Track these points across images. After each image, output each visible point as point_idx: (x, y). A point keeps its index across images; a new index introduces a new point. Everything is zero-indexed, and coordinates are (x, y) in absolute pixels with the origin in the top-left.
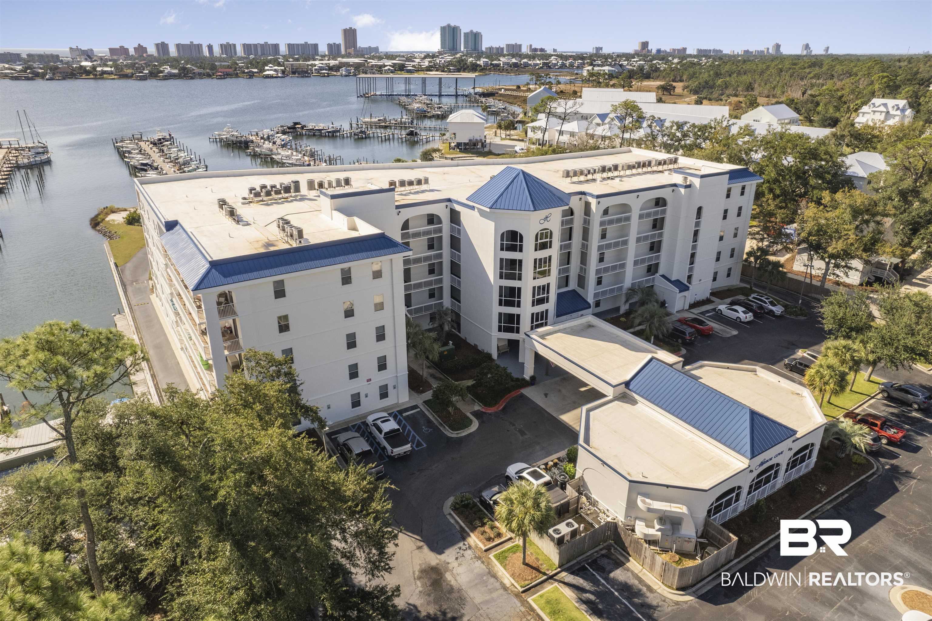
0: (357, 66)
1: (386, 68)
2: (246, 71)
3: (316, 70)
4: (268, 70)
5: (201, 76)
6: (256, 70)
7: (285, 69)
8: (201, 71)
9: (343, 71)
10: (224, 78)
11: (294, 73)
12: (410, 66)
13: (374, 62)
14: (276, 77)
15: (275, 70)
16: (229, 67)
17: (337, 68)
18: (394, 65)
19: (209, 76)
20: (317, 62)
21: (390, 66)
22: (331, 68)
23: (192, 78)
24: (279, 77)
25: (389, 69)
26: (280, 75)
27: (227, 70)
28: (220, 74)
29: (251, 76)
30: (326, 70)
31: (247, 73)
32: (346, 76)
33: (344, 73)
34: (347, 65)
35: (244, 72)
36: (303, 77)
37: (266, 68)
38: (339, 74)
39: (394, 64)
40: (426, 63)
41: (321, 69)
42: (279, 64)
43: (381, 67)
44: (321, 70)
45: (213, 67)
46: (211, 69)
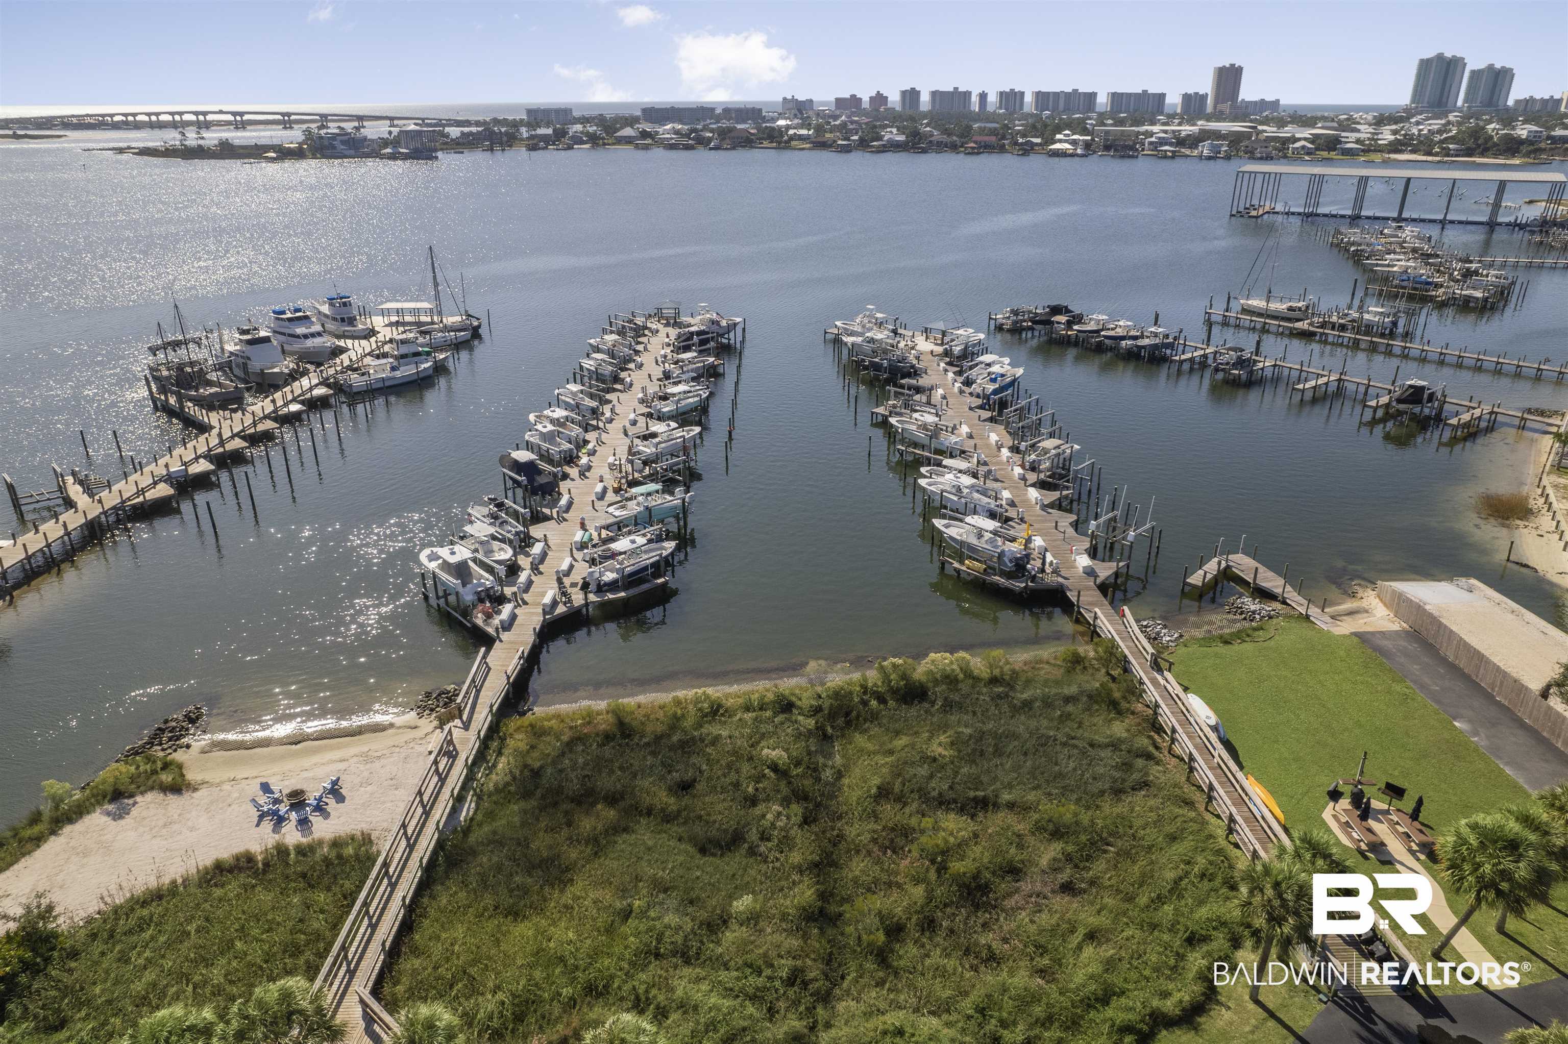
0: (1235, 139)
1: (1298, 145)
2: (1021, 140)
3: (1151, 143)
4: (1060, 141)
5: (941, 147)
6: (1038, 140)
7: (1093, 140)
8: (944, 138)
9: (1205, 149)
10: (978, 153)
11: (1107, 148)
12: (1350, 139)
13: (1270, 130)
14: (1072, 155)
15: (1074, 143)
16: (993, 132)
17: (1193, 141)
18: (1315, 139)
19: (954, 148)
20: (1156, 128)
21: (1305, 139)
22: (1181, 142)
23: (924, 151)
24: (1077, 155)
25: (1303, 147)
26: (1079, 151)
27: (987, 138)
28: (972, 145)
29: (1027, 150)
30: (1171, 144)
31: (1022, 144)
32: (1209, 158)
33: (1206, 152)
34: (1216, 135)
35: (1016, 143)
36: (1123, 157)
37: (1058, 136)
38: (1195, 153)
39: (1317, 136)
40: (1387, 136)
41: (1163, 142)
42: (1085, 131)
43: (1286, 141)
44: (1162, 144)
45: (966, 133)
46: (961, 136)
